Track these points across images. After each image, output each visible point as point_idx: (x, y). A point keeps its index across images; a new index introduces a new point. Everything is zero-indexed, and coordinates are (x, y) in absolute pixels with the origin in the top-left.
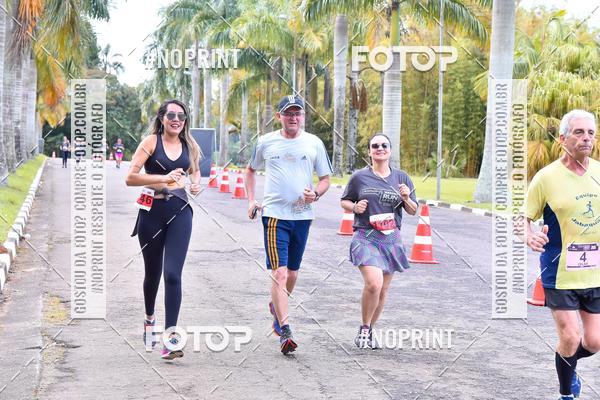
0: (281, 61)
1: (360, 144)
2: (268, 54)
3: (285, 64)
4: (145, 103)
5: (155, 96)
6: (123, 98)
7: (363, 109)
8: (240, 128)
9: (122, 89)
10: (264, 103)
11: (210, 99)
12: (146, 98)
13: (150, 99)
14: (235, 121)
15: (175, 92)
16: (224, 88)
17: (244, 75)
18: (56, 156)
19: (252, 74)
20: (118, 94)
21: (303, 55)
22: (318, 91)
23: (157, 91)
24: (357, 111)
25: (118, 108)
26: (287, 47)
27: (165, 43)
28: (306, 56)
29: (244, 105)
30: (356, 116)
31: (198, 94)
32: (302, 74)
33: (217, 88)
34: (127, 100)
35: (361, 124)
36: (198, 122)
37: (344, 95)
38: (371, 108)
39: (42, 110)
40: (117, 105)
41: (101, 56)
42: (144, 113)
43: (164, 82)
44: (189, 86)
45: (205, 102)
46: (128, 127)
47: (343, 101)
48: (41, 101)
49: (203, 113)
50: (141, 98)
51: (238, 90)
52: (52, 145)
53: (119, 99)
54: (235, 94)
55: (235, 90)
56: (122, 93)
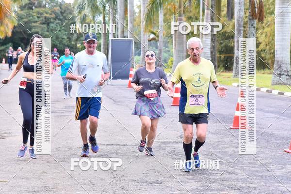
1: (260, 49)
4: (79, 17)
5: (87, 11)
6: (61, 12)
7: (261, 19)
8: (158, 37)
9: (60, 5)
10: (177, 15)
11: (133, 13)
12: (80, 12)
13: (83, 13)
14: (154, 31)
15: (104, 7)
16: (144, 4)
18: (6, 62)
20: (57, 9)
22: (222, 4)
23: (88, 6)
24: (256, 21)
25: (57, 21)
29: (161, 18)
30: (255, 25)
31: (123, 8)
34: (65, 14)
35: (260, 32)
36: (123, 32)
37: (243, 8)
38: (268, 19)
40: (56, 18)
44: (115, 2)
45: (128, 15)
46: (65, 37)
47: (242, 13)
49: (127, 25)
50: (76, 12)
51: (155, 5)
52: (3, 53)
53: (58, 13)
54: (152, 8)
55: (153, 4)
56: (61, 8)
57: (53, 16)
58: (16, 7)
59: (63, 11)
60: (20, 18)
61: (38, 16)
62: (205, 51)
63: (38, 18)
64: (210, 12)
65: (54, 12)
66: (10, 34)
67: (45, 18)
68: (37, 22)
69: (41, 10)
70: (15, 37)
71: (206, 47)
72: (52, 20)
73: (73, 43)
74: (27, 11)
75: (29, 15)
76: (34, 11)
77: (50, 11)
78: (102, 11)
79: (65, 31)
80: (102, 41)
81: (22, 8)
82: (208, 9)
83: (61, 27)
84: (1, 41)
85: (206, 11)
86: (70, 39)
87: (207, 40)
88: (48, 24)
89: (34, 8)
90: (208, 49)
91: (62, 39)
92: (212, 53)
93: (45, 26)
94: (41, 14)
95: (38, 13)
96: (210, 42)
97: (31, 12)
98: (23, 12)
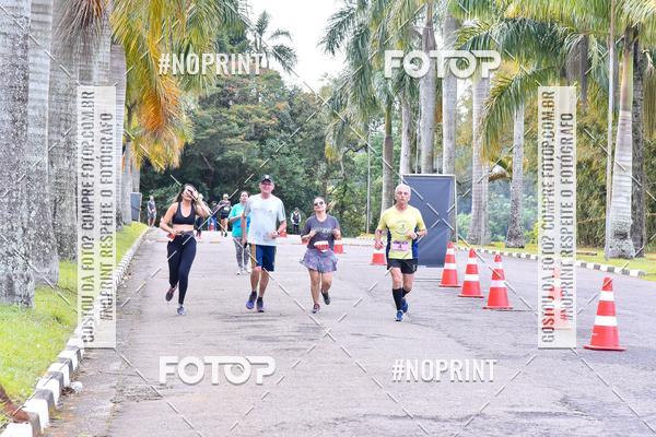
0: (585, 42)
2: (561, 30)
3: (594, 47)
4: (331, 125)
5: (351, 110)
6: (292, 114)
8: (510, 171)
9: (290, 98)
12: (334, 114)
13: (341, 115)
14: (503, 158)
15: (390, 102)
16: (479, 96)
17: (516, 69)
19: (531, 69)
20: (283, 106)
21: (628, 29)
23: (354, 101)
25: (283, 134)
26: (596, 15)
27: (369, 11)
28: (634, 32)
29: (518, 129)
31: (431, 106)
32: (627, 67)
33: (467, 95)
34: (299, 119)
36: (431, 159)
39: (138, 140)
40: (280, 128)
41: (250, 36)
42: (330, 142)
43: (367, 83)
44: (414, 91)
45: (444, 121)
46: (301, 170)
48: (135, 122)
49: (440, 143)
51: (506, 98)
53: (284, 116)
54: (498, 107)
55: (500, 97)
56: (291, 105)
57: (274, 122)
58: (190, 101)
59: (296, 111)
60: (200, 126)
61: (241, 121)
62: (620, 205)
63: (240, 125)
64: (629, 115)
65: (276, 113)
66: (176, 162)
67: (256, 127)
68: (237, 135)
69: (246, 108)
70: (188, 169)
71: (620, 196)
72: (271, 132)
73: (317, 183)
74: (215, 110)
75: (218, 120)
76: (230, 110)
77: (266, 112)
78: (385, 111)
79: (301, 156)
80: (383, 180)
81: (204, 102)
82: (625, 109)
83: (290, 148)
84: (157, 178)
85: (621, 113)
86: (311, 174)
87: (623, 178)
88: (262, 141)
89: (231, 103)
90: (624, 200)
91: (294, 173)
92: (634, 208)
93: (255, 144)
94: (247, 117)
95: (241, 114)
96: (630, 184)
97: (224, 112)
98: (205, 113)
